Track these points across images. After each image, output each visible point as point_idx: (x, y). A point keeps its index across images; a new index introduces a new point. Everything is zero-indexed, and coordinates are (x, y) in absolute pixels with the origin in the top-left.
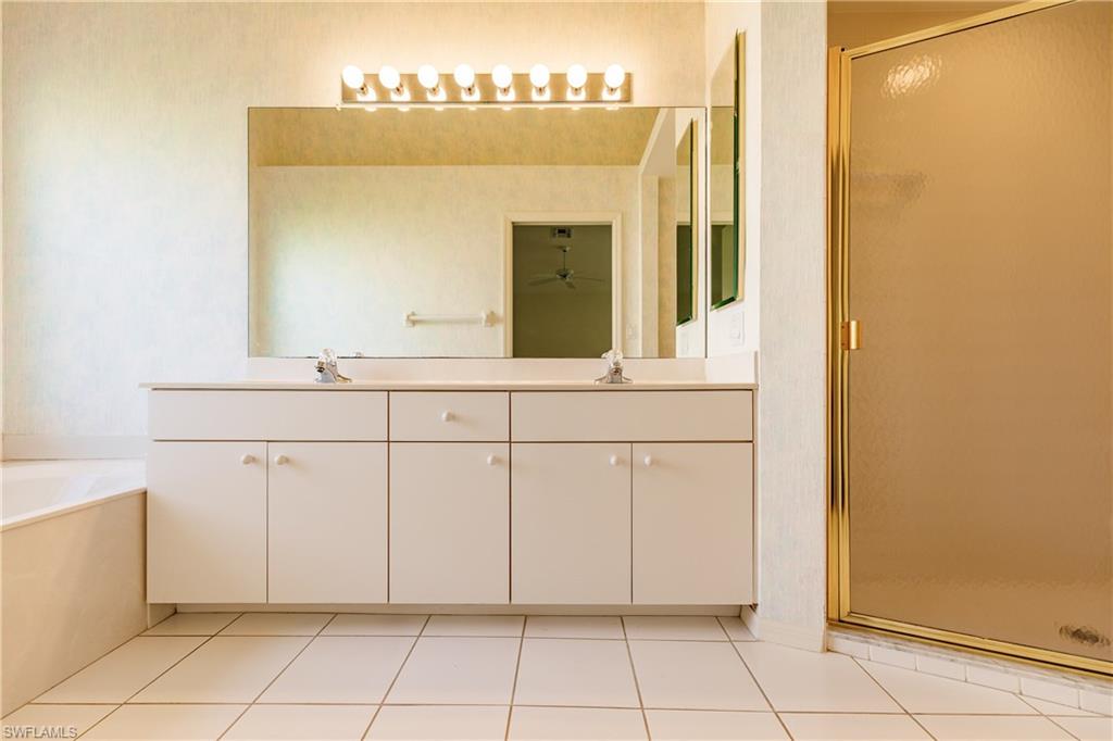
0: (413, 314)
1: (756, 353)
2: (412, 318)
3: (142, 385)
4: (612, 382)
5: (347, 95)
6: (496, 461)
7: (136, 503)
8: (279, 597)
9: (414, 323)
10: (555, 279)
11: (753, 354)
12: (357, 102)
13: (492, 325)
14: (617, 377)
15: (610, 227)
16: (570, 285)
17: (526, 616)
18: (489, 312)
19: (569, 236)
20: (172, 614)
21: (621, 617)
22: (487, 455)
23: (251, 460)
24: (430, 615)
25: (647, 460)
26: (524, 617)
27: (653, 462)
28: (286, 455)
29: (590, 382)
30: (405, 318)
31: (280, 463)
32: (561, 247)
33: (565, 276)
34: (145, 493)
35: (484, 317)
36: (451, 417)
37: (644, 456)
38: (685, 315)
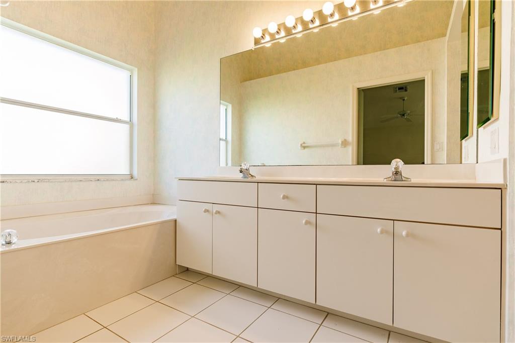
0: (304, 143)
1: (505, 160)
2: (304, 145)
3: (176, 178)
4: (395, 180)
5: (257, 42)
6: (307, 223)
7: (173, 224)
8: (217, 273)
9: (304, 147)
10: (397, 117)
11: (502, 160)
12: (262, 43)
13: (345, 147)
14: (398, 177)
15: (424, 80)
16: (408, 120)
17: (328, 313)
18: (343, 140)
19: (406, 90)
20: (186, 271)
21: (390, 332)
22: (304, 218)
23: (207, 211)
24: (279, 298)
25: (404, 233)
26: (327, 314)
27: (407, 235)
28: (218, 210)
29: (381, 180)
30: (300, 145)
31: (216, 213)
32: (401, 98)
33: (403, 115)
34: (176, 221)
35: (340, 143)
36: (285, 197)
37: (403, 230)
38: (464, 134)
